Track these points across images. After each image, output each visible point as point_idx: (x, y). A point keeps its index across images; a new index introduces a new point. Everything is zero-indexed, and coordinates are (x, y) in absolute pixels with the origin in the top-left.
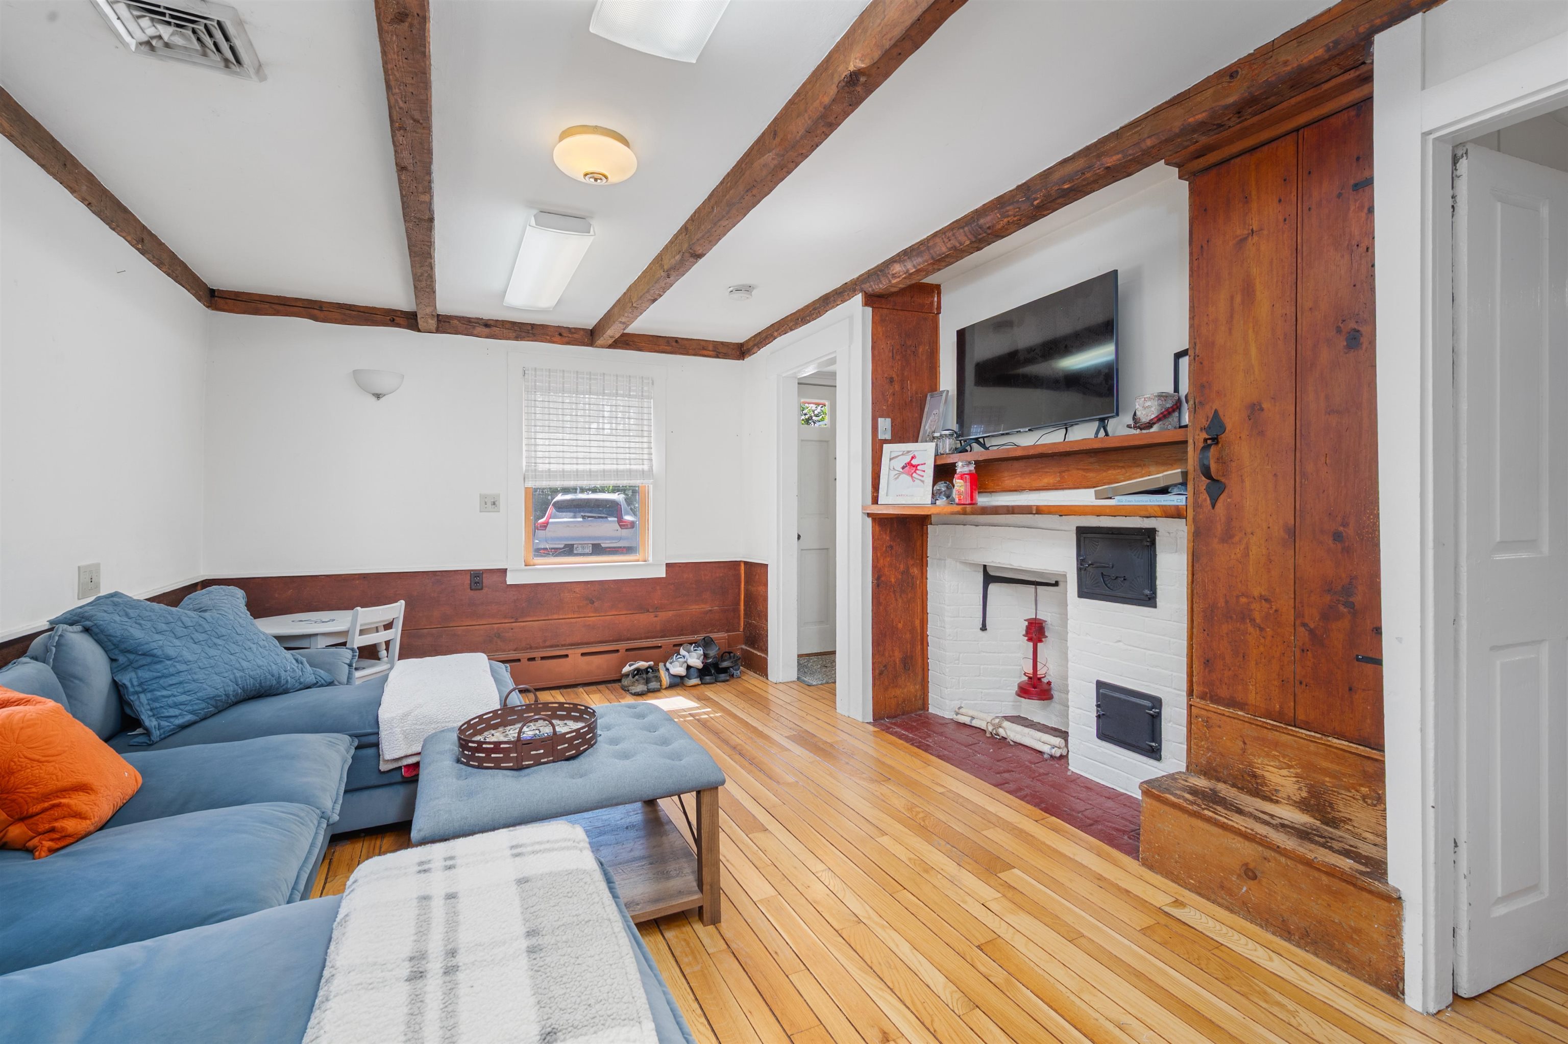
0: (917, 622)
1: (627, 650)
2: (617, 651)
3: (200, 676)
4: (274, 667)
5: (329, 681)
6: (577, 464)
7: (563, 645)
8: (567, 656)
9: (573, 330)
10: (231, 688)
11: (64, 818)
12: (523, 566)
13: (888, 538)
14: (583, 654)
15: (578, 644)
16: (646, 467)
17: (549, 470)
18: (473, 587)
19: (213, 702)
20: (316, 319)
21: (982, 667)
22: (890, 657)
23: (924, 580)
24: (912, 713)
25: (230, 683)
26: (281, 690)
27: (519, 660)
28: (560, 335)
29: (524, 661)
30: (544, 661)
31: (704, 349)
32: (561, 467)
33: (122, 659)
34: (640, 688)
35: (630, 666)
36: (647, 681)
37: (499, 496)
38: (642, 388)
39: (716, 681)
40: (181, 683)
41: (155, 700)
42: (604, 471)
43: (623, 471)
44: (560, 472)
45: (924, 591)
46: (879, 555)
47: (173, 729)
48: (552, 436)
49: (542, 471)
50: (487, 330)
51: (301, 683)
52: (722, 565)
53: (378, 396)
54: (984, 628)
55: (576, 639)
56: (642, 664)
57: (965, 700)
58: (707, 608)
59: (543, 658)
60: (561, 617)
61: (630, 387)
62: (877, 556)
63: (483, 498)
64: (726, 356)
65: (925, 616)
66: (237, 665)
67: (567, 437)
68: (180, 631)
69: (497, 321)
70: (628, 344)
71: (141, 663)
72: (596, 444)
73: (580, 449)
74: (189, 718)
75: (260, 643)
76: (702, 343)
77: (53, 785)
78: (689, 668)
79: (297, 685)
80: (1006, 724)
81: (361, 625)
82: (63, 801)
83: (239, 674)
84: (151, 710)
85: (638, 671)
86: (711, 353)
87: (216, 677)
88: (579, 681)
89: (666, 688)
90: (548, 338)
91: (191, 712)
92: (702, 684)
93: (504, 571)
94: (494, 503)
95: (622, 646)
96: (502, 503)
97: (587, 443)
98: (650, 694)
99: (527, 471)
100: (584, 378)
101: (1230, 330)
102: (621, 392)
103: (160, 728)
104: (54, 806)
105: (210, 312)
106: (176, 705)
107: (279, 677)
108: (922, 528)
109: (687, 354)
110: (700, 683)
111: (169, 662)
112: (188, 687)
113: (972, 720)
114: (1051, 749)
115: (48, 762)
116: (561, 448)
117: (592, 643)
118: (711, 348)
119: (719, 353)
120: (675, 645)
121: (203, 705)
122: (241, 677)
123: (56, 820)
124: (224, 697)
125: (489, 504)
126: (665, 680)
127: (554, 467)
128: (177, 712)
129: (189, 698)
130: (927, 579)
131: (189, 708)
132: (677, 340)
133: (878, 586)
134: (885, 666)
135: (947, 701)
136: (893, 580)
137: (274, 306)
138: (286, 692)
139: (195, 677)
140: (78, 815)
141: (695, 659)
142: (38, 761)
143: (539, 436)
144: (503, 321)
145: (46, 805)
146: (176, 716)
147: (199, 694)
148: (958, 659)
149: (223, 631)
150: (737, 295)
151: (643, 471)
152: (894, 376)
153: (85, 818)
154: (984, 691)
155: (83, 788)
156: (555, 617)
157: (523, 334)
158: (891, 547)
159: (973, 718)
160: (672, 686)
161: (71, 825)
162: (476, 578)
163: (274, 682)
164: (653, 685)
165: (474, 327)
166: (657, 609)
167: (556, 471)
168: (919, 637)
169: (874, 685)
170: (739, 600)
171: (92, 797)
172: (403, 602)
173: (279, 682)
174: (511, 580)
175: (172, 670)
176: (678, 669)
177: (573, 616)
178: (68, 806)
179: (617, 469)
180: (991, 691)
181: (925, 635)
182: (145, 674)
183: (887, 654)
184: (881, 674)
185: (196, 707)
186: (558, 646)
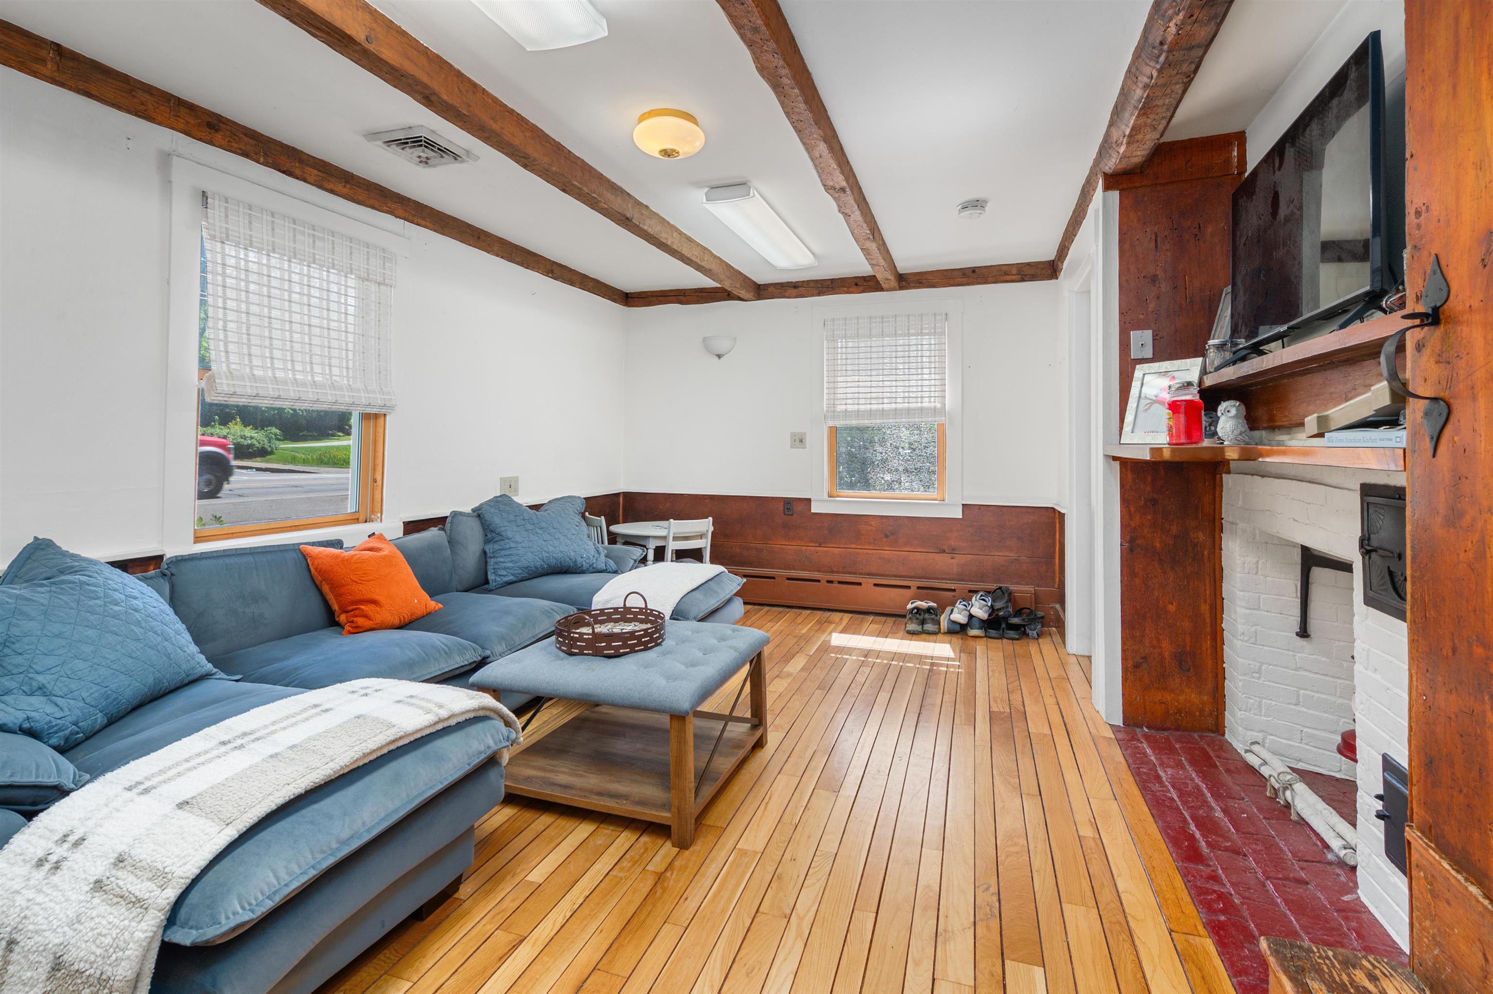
0: (1205, 608)
1: (918, 588)
2: (909, 587)
3: (521, 552)
4: (572, 553)
5: (614, 569)
6: (870, 404)
7: (860, 574)
8: (860, 584)
9: (868, 278)
10: (539, 563)
11: (360, 616)
12: (826, 497)
13: (1148, 488)
14: (875, 585)
15: (873, 575)
16: (938, 405)
17: (846, 410)
18: (786, 513)
19: (526, 570)
20: (682, 303)
21: (1302, 692)
22: (1154, 647)
23: (1217, 551)
24: (1195, 731)
25: (539, 560)
26: (579, 571)
27: (819, 581)
28: (856, 284)
29: (823, 582)
30: (840, 585)
31: (1006, 274)
32: (856, 407)
33: (489, 536)
34: (912, 627)
35: (912, 603)
36: (923, 622)
37: (805, 434)
38: (935, 325)
39: (1001, 637)
40: (510, 555)
41: (496, 563)
42: (896, 409)
43: (914, 409)
44: (855, 411)
45: (1217, 566)
46: (1132, 509)
47: (501, 584)
48: (849, 379)
49: (840, 412)
50: (795, 291)
51: (594, 568)
52: (1030, 510)
53: (719, 356)
54: (1304, 633)
55: (873, 569)
56: (923, 604)
57: (1272, 735)
58: (1012, 555)
59: (839, 582)
60: (859, 547)
61: (922, 326)
62: (1130, 511)
63: (793, 435)
64: (1033, 278)
65: (1219, 602)
66: (546, 549)
67: (864, 378)
68: (520, 522)
69: (803, 281)
70: (920, 283)
71: (497, 539)
72: (889, 383)
73: (873, 390)
74: (511, 578)
75: (568, 536)
76: (1004, 268)
77: (359, 597)
78: (971, 616)
79: (591, 568)
80: (1300, 787)
81: (674, 534)
82: (362, 607)
83: (545, 554)
84: (494, 569)
85: (918, 610)
86: (1014, 277)
87: (530, 554)
88: (871, 609)
89: (945, 633)
90: (846, 289)
91: (513, 575)
92: (986, 636)
93: (809, 501)
94: (801, 441)
95: (914, 584)
96: (808, 441)
97: (881, 384)
98: (924, 636)
99: (827, 411)
100: (876, 322)
101: (1454, 87)
102: (912, 331)
103: (496, 581)
104: (356, 609)
105: (625, 308)
106: (505, 569)
107: (576, 561)
108: (1214, 478)
109: (986, 282)
110: (983, 635)
111: (507, 541)
112: (514, 558)
113: (1261, 765)
114: (1340, 848)
115: (361, 583)
116: (856, 390)
117: (888, 576)
118: (1014, 271)
119: (1025, 275)
120: (970, 591)
121: (520, 571)
122: (547, 557)
123: (356, 616)
124: (534, 568)
125: (797, 441)
126: (944, 625)
127: (850, 408)
128: (505, 573)
129: (512, 565)
130: (1221, 549)
131: (512, 571)
132: (974, 270)
133: (1131, 550)
134: (1144, 658)
135: (1240, 729)
136: (1158, 545)
137: (659, 298)
138: (583, 572)
139: (518, 552)
140: (366, 616)
141: (979, 609)
142: (356, 582)
143: (840, 379)
144: (808, 281)
145: (354, 607)
146: (504, 576)
147: (519, 564)
148: (1259, 671)
149: (544, 525)
150: (966, 213)
151: (935, 408)
152: (1159, 273)
153: (370, 620)
154: (1305, 730)
155: (374, 602)
156: (853, 546)
157: (824, 289)
158: (1154, 502)
159: (1265, 763)
160: (950, 632)
161: (360, 621)
162: (788, 504)
163: (572, 564)
164: (929, 627)
165: (785, 291)
166: (953, 551)
167: (852, 412)
168: (1208, 629)
169: (1125, 680)
170: (1054, 552)
171: (378, 609)
172: (711, 519)
173: (576, 565)
174: (815, 509)
175: (508, 546)
176: (959, 616)
177: (869, 547)
178: (362, 610)
179: (909, 408)
180: (1315, 732)
181: (1218, 628)
182: (497, 547)
183: (1147, 643)
184: (1137, 666)
185: (515, 572)
186: (855, 574)
